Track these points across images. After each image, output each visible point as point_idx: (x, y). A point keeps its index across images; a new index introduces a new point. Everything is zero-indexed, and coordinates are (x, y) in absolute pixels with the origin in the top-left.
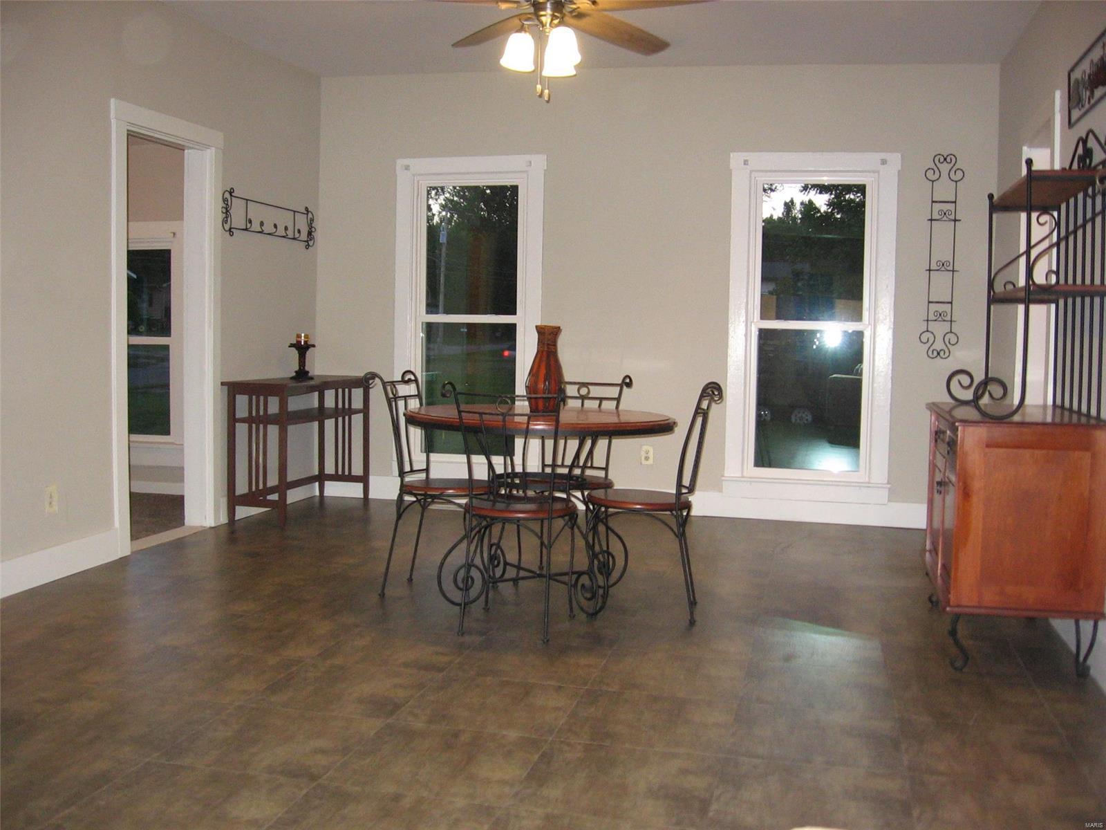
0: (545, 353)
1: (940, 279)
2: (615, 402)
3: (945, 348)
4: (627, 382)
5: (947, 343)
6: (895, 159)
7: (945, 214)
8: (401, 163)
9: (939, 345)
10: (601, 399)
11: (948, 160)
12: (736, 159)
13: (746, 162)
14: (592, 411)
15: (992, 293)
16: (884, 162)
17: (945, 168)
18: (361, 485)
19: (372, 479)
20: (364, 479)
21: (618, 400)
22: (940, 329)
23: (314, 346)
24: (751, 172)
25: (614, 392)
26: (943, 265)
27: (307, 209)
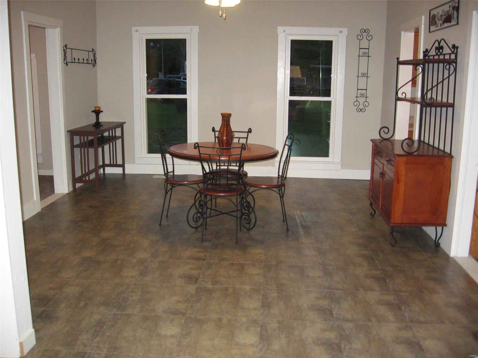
0: (226, 125)
1: (363, 80)
2: (246, 139)
3: (364, 108)
4: (250, 131)
5: (365, 106)
6: (345, 31)
7: (365, 54)
8: (134, 28)
9: (361, 107)
10: (239, 138)
11: (366, 31)
12: (280, 29)
13: (284, 31)
14: (236, 143)
15: (397, 97)
16: (341, 32)
17: (365, 35)
18: (122, 168)
19: (126, 166)
20: (123, 166)
21: (247, 138)
22: (362, 100)
23: (102, 111)
24: (286, 35)
25: (245, 135)
26: (364, 75)
27: (93, 49)
